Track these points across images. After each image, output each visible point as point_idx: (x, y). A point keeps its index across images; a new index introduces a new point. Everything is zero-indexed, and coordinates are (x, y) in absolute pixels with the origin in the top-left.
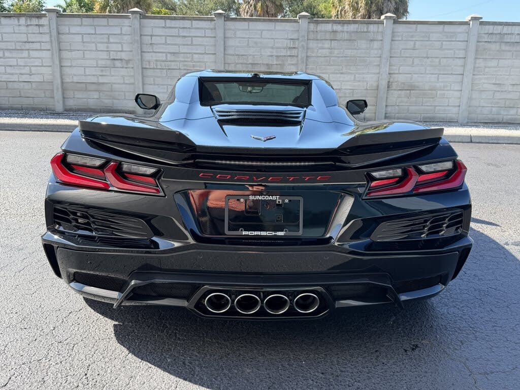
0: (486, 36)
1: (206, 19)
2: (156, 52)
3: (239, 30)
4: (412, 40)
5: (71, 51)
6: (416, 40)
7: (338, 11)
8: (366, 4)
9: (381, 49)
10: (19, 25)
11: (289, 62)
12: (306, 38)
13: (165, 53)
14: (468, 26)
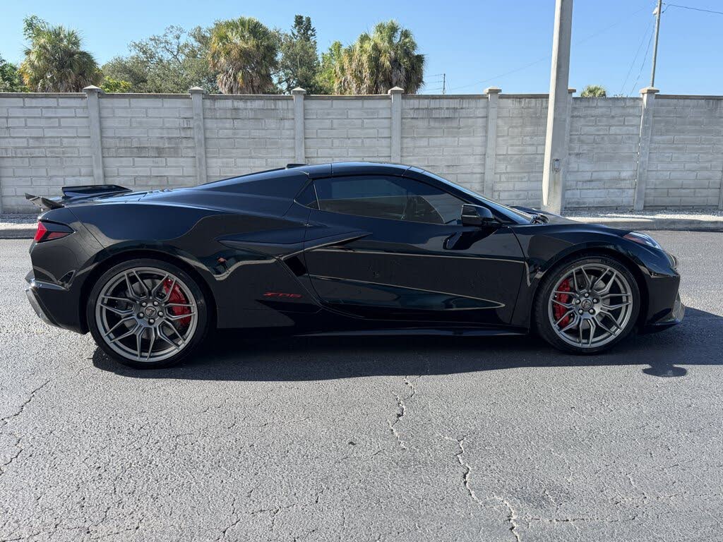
0: (412, 112)
1: (75, 96)
2: (14, 138)
3: (118, 108)
4: (329, 119)
6: (333, 118)
8: (372, 74)
9: (293, 129)
11: (184, 145)
12: (202, 117)
13: (25, 137)
14: (389, 101)
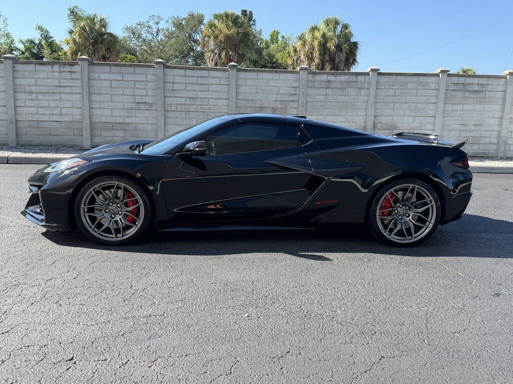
0: (452, 85)
2: (176, 97)
3: (249, 79)
4: (393, 89)
5: (100, 94)
6: (396, 89)
7: (294, 60)
8: (320, 55)
9: (368, 95)
10: (53, 72)
11: (291, 106)
12: (306, 86)
13: (184, 97)
14: (438, 77)
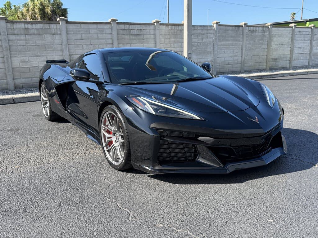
0: (121, 31)
4: (80, 34)
6: (82, 34)
9: (61, 39)
12: (6, 33)
14: (110, 25)
